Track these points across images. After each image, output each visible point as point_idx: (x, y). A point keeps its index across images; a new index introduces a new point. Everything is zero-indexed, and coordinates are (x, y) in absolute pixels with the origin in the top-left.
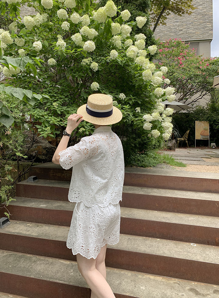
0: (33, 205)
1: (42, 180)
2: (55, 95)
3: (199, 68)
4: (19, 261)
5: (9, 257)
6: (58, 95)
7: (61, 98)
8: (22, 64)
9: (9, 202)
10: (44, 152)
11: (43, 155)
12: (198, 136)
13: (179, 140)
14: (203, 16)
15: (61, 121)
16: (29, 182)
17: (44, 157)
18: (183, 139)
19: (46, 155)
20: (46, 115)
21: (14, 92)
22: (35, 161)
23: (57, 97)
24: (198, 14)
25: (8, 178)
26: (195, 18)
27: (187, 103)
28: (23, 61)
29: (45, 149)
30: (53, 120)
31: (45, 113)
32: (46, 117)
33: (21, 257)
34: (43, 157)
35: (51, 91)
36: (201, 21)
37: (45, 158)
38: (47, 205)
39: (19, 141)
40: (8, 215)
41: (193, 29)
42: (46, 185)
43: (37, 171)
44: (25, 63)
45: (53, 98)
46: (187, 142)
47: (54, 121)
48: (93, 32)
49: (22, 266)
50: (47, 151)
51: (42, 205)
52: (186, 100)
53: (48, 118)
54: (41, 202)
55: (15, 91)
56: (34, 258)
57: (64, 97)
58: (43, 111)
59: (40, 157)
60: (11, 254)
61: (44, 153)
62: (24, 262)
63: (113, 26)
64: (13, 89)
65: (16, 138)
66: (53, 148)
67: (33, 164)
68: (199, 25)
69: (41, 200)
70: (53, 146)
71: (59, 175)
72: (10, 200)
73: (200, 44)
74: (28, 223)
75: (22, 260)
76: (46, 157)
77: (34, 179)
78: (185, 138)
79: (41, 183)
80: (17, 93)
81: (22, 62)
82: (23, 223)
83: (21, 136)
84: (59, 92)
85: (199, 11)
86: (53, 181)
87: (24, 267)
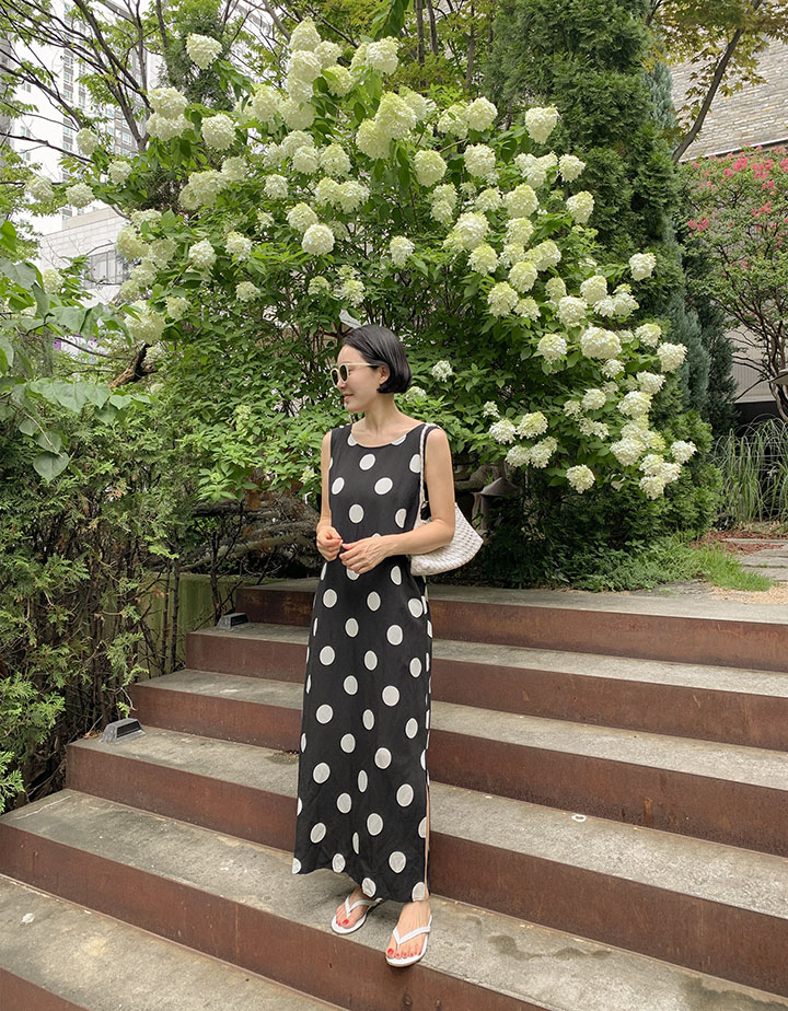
1: (261, 626)
16: (222, 629)
38: (242, 690)
40: (125, 709)
42: (258, 638)
48: (353, 192)
49: (127, 839)
74: (186, 737)
75: (135, 827)
77: (235, 622)
82: (174, 735)
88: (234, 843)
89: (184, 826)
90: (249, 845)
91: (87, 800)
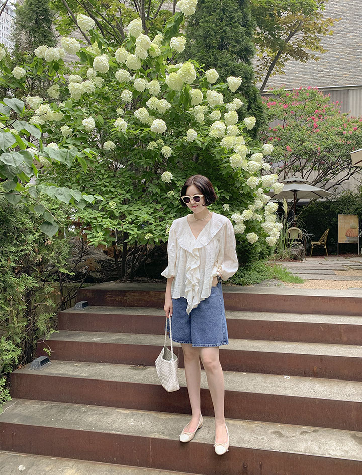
0: (82, 340)
1: (95, 307)
2: (113, 190)
3: (342, 134)
4: (64, 413)
5: (51, 408)
6: (116, 190)
7: (121, 194)
8: (68, 158)
9: (49, 334)
10: (99, 267)
11: (97, 272)
12: (342, 238)
13: (314, 245)
14: (355, 48)
15: (119, 224)
16: (78, 309)
17: (98, 276)
18: (319, 243)
19: (101, 272)
20: (100, 217)
21: (59, 194)
22: (86, 282)
23: (116, 193)
24: (347, 46)
25: (49, 302)
26: (343, 51)
27: (328, 186)
28: (70, 153)
29: (99, 263)
30: (107, 223)
31: (99, 215)
32: (99, 220)
33: (66, 408)
34: (98, 274)
35: (107, 184)
36: (352, 57)
37: (100, 277)
38: (102, 338)
39: (63, 253)
40: (48, 351)
41: (339, 69)
43: (89, 294)
44: (73, 157)
45: (110, 194)
46: (325, 247)
47: (109, 224)
48: (165, 104)
49: (69, 418)
50: (101, 265)
51: (95, 339)
52: (327, 182)
53: (102, 221)
54: (94, 335)
55: (60, 192)
56: (84, 408)
57: (124, 192)
58: (97, 212)
59: (93, 275)
60: (54, 405)
61: (98, 269)
62: (70, 413)
63: (192, 94)
64: (57, 190)
65: (59, 249)
66: (110, 260)
67: (83, 286)
68: (348, 63)
69: (94, 333)
70: (110, 258)
71: (119, 298)
72: (51, 332)
73: (350, 92)
74: (76, 363)
75: (68, 411)
76: (102, 274)
77: (84, 305)
78: (323, 241)
79: (94, 311)
80: (62, 194)
81: (68, 156)
82: (69, 363)
83: (66, 246)
84: (118, 186)
85: (348, 41)
86: (111, 307)
87: (71, 420)
88: (127, 412)
89: (94, 407)
90: (135, 411)
91: (28, 403)
